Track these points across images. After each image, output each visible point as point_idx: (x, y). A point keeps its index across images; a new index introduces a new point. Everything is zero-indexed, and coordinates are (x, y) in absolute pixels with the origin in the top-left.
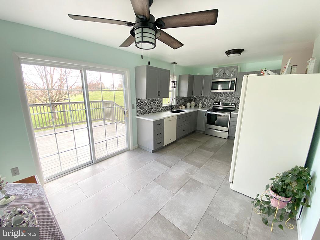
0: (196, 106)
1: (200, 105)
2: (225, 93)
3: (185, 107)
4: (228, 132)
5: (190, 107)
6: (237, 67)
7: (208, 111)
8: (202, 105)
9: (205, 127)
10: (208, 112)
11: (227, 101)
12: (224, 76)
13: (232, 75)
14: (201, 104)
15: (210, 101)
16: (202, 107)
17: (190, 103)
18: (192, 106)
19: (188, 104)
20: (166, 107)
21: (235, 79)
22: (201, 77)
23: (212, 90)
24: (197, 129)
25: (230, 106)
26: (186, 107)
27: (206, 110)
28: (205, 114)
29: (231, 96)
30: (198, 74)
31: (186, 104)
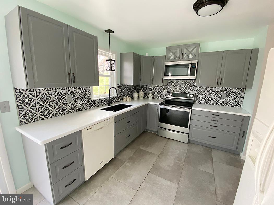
0: (145, 97)
1: (150, 95)
2: (181, 80)
3: (130, 99)
4: (188, 134)
5: (138, 98)
6: (197, 45)
7: (160, 104)
8: (152, 96)
9: (157, 127)
10: (162, 107)
11: (183, 91)
12: (181, 57)
13: (191, 56)
14: (152, 94)
15: (162, 90)
16: (153, 98)
17: (138, 92)
18: (140, 97)
19: (136, 95)
20: (100, 100)
21: (196, 62)
22: (151, 59)
23: (165, 76)
24: (147, 129)
25: (187, 97)
26: (132, 98)
27: (159, 104)
28: (157, 108)
29: (188, 84)
30: (147, 55)
31: (133, 94)
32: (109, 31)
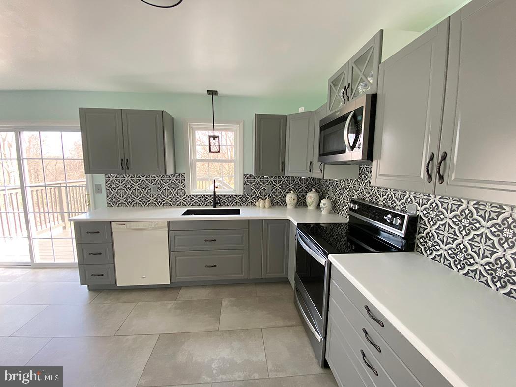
12: (347, 96)
20: (203, 196)
21: (363, 102)
22: (307, 117)
23: (320, 156)
27: (296, 224)
30: (301, 110)
32: (213, 93)
